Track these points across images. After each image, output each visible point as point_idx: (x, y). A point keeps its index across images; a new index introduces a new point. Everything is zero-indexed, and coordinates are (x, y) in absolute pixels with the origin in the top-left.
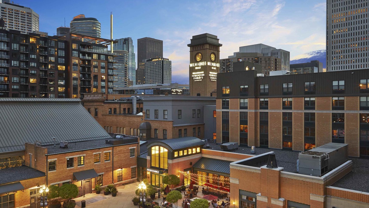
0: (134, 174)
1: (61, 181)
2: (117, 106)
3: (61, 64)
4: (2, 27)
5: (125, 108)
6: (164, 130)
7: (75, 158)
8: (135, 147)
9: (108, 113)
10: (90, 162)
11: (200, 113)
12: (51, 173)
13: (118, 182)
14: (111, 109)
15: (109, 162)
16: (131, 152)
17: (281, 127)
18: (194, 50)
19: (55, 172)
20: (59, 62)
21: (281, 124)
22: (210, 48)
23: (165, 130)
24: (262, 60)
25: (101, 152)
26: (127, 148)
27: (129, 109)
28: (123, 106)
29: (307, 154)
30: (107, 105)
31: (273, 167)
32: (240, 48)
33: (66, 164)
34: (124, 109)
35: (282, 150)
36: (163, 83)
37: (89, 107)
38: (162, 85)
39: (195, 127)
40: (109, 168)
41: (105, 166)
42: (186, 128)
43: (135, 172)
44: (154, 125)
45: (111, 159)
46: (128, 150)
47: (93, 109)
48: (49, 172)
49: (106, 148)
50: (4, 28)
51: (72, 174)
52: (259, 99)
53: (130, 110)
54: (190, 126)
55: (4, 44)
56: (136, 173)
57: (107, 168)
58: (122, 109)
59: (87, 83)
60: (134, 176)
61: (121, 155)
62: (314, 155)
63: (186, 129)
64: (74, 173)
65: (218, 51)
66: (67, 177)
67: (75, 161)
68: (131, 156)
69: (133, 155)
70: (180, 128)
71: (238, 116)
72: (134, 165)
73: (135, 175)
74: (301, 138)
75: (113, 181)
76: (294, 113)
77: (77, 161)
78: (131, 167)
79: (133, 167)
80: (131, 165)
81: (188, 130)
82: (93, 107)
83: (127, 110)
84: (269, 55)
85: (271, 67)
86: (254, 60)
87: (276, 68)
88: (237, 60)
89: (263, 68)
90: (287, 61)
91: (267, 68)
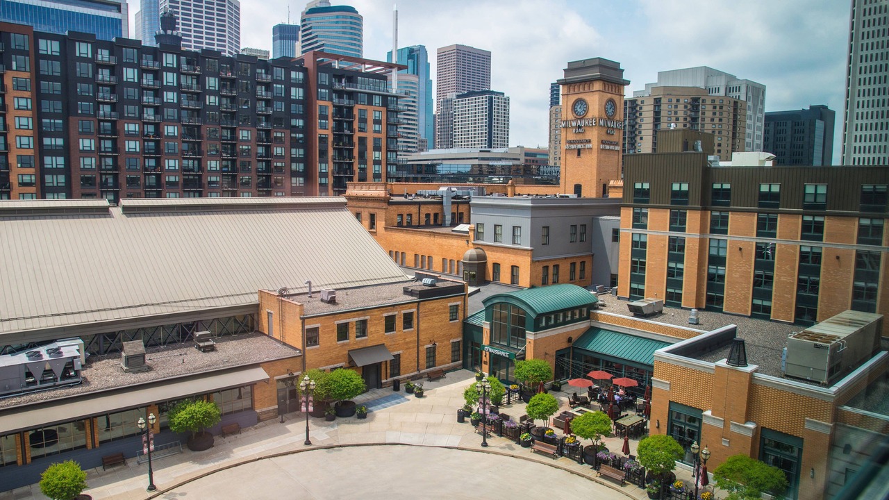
0: (456, 353)
1: (327, 365)
2: (413, 210)
3: (297, 117)
4: (172, 30)
5: (430, 214)
6: (513, 267)
7: (352, 323)
8: (459, 303)
9: (396, 224)
10: (377, 332)
11: (585, 233)
12: (311, 350)
13: (427, 368)
14: (401, 215)
15: (412, 331)
16: (452, 311)
17: (750, 272)
18: (572, 92)
19: (317, 349)
20: (292, 112)
21: (750, 266)
22: (605, 89)
23: (514, 269)
24: (707, 102)
25: (396, 313)
26: (444, 305)
27: (436, 215)
28: (424, 210)
29: (805, 339)
30: (394, 207)
31: (739, 364)
32: (660, 73)
33: (335, 335)
34: (428, 216)
35: (750, 317)
36: (490, 146)
37: (358, 210)
38: (489, 151)
39: (574, 260)
40: (410, 342)
41: (404, 339)
42: (556, 263)
43: (459, 350)
44: (492, 257)
45: (415, 326)
46: (445, 308)
47: (365, 215)
48: (307, 348)
49: (407, 305)
50: (175, 33)
51: (346, 352)
52: (709, 212)
53: (439, 218)
54: (566, 258)
55: (192, 78)
56: (461, 353)
57: (407, 343)
58: (423, 216)
59: (346, 153)
60: (456, 358)
61: (434, 317)
62: (817, 340)
63: (557, 267)
64: (349, 351)
65: (621, 95)
66: (337, 358)
67: (352, 328)
68: (450, 320)
69: (454, 317)
70: (545, 264)
71: (665, 245)
72: (457, 337)
73: (459, 355)
74: (789, 296)
75: (418, 366)
76: (780, 245)
77: (354, 330)
78: (451, 341)
79: (455, 340)
80: (451, 336)
81: (560, 268)
82: (366, 210)
83: (432, 218)
84: (722, 93)
85: (725, 120)
86: (690, 103)
87: (735, 122)
88: (652, 102)
89: (708, 120)
90: (760, 106)
91: (716, 120)
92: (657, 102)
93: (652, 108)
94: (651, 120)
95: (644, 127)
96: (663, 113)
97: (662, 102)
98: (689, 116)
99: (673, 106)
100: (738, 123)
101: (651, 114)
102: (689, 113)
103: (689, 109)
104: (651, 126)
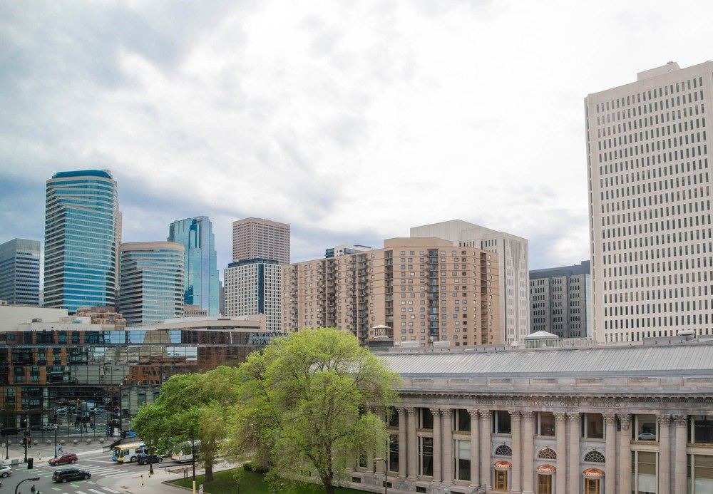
24: (447, 254)
85: (470, 274)
86: (427, 256)
87: (484, 276)
88: (383, 255)
89: (449, 274)
90: (522, 261)
91: (460, 274)
92: (389, 255)
93: (383, 262)
94: (383, 276)
95: (375, 284)
96: (395, 268)
97: (394, 255)
98: (427, 270)
99: (407, 259)
100: (489, 277)
101: (383, 269)
102: (426, 267)
103: (427, 263)
104: (383, 283)
